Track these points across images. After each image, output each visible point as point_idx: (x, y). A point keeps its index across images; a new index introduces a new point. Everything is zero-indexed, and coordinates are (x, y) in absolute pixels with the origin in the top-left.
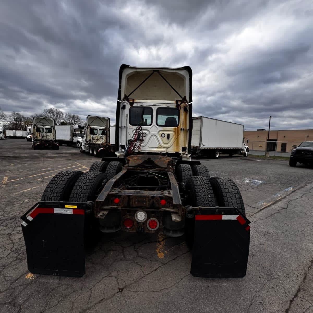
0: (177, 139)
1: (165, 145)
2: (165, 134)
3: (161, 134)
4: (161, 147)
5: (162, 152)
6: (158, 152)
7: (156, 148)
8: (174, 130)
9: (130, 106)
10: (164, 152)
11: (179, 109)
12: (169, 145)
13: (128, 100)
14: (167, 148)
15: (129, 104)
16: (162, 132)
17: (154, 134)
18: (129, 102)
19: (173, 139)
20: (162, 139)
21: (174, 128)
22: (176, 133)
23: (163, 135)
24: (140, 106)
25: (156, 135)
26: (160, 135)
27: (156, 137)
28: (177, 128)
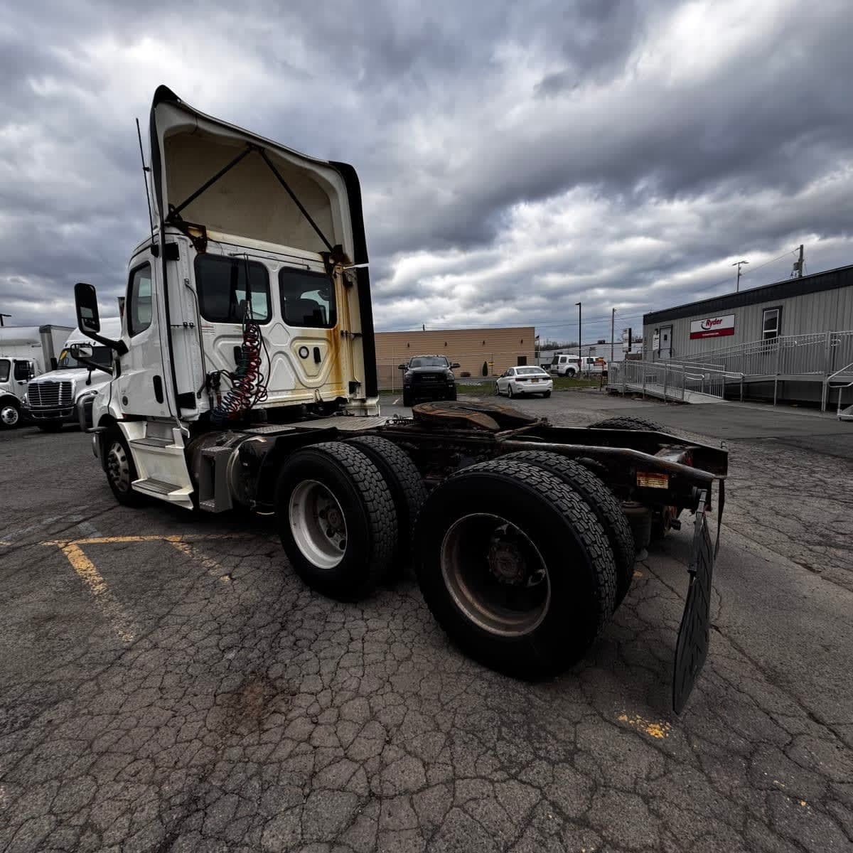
0: (336, 362)
1: (311, 381)
2: (309, 349)
3: (299, 348)
4: (303, 387)
5: (306, 402)
6: (295, 403)
7: (290, 392)
8: (328, 335)
9: (194, 253)
10: (311, 402)
11: (333, 277)
12: (320, 378)
13: (184, 228)
14: (317, 389)
15: (190, 242)
16: (299, 344)
17: (279, 350)
18: (192, 238)
19: (328, 360)
20: (301, 362)
21: (328, 331)
22: (332, 346)
23: (304, 353)
24: (231, 255)
25: (286, 352)
26: (296, 353)
27: (285, 358)
28: (334, 330)
